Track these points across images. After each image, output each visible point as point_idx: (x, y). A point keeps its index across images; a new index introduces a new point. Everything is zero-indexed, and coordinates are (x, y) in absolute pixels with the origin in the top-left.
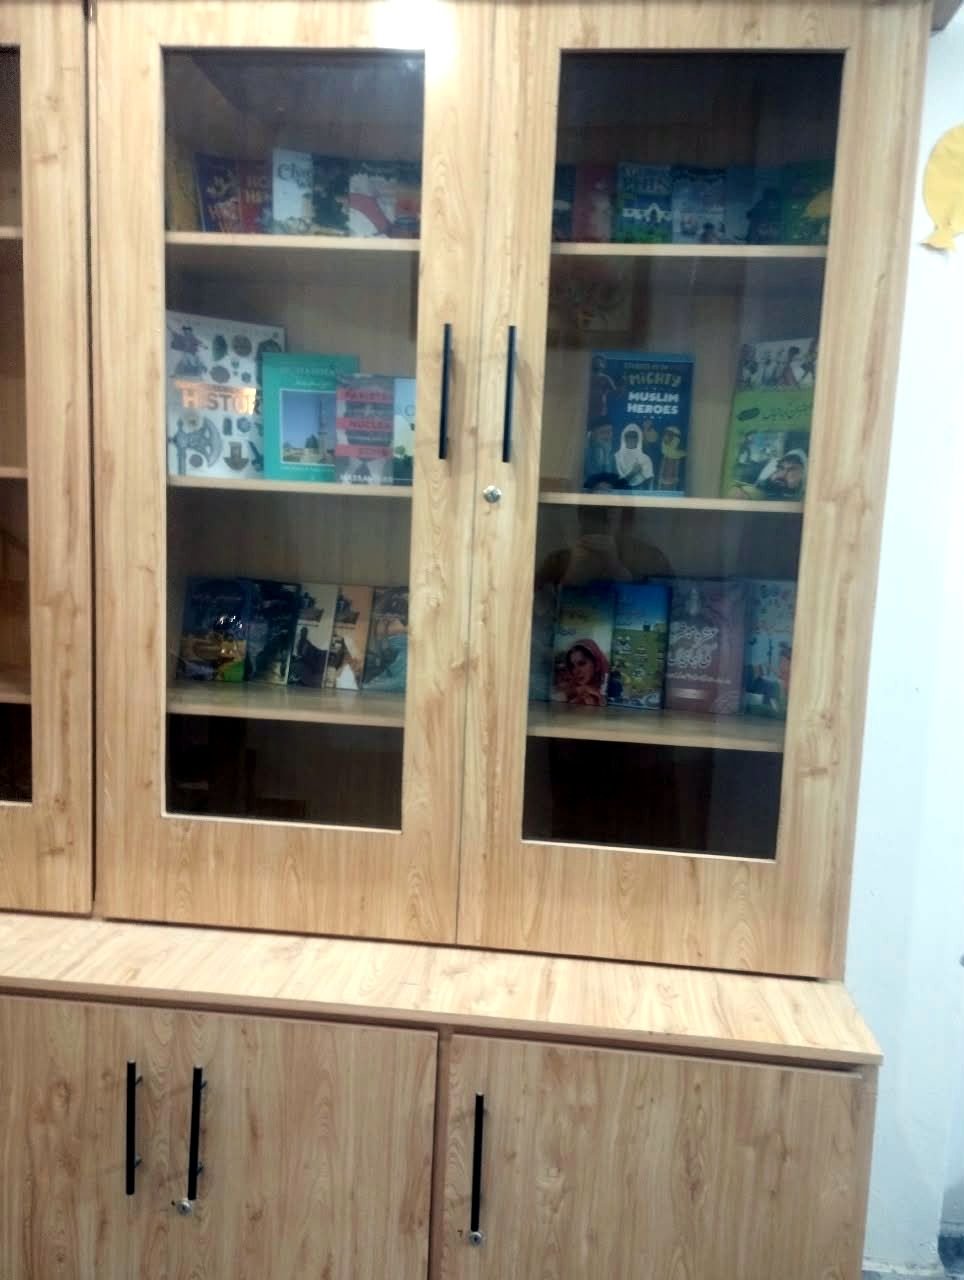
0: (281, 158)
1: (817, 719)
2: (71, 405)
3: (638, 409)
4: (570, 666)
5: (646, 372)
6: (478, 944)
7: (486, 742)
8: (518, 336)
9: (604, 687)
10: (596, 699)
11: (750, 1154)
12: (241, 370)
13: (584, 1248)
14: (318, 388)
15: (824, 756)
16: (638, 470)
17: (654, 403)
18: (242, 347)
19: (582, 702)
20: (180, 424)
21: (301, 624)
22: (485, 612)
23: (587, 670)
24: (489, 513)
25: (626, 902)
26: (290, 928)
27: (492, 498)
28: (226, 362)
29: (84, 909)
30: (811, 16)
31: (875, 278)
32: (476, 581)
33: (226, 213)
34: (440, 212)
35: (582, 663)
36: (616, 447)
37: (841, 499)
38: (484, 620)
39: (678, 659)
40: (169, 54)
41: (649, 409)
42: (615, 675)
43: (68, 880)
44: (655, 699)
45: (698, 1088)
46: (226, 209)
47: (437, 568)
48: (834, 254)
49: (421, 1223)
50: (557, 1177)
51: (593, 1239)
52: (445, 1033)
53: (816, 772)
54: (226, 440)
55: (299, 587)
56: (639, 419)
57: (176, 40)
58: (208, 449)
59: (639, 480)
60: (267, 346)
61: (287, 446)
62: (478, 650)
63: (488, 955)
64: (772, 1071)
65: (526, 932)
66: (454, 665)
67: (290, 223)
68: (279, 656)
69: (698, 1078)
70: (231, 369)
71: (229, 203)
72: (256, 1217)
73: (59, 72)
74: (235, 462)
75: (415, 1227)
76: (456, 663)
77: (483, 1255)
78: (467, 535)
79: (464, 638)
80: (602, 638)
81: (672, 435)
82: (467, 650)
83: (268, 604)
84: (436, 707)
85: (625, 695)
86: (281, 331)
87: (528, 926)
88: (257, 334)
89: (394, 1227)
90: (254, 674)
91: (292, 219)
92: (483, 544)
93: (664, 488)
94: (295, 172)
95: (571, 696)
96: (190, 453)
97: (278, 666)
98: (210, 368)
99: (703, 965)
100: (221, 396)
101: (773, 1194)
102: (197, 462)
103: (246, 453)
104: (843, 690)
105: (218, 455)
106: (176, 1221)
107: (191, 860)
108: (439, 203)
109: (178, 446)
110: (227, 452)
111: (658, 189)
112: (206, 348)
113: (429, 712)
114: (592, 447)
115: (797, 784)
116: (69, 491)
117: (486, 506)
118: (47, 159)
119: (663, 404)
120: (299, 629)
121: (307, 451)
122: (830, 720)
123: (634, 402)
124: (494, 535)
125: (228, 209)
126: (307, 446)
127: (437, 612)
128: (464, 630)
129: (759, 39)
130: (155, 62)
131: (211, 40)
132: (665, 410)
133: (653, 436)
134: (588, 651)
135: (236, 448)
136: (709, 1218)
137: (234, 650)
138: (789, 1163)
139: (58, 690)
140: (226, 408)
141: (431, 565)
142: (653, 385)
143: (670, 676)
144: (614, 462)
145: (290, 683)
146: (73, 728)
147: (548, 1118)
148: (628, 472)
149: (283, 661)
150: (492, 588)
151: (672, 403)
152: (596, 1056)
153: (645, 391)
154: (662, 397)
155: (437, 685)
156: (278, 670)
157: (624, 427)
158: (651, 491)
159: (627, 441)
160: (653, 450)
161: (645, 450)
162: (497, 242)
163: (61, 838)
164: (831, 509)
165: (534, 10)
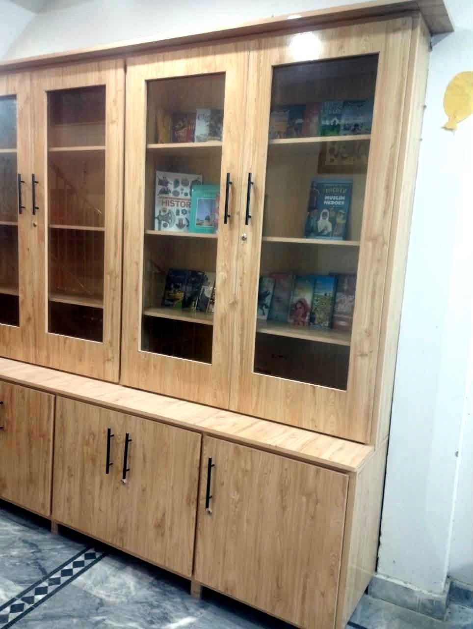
0: (199, 112)
1: (364, 333)
2: (117, 205)
3: (328, 203)
4: (296, 309)
5: (332, 187)
6: (236, 411)
7: (240, 332)
8: (253, 176)
9: (307, 318)
10: (304, 323)
11: (304, 499)
12: (184, 191)
13: (245, 524)
14: (211, 197)
15: (366, 348)
16: (326, 228)
17: (335, 200)
18: (185, 183)
19: (299, 324)
20: (160, 212)
21: (203, 287)
22: (241, 283)
23: (302, 311)
24: (243, 244)
25: (288, 401)
26: (176, 396)
27: (244, 239)
28: (178, 189)
29: (116, 381)
30: (366, 40)
31: (390, 147)
32: (238, 270)
33: (181, 134)
34: (229, 131)
35: (300, 308)
36: (318, 219)
37: (374, 240)
38: (241, 285)
39: (339, 308)
40: (148, 82)
41: (333, 203)
42: (312, 314)
43: (112, 371)
44: (327, 324)
45: (286, 470)
46: (182, 133)
47: (225, 265)
48: (373, 137)
49: (193, 503)
50: (237, 495)
51: (248, 521)
52: (204, 435)
53: (363, 355)
54: (177, 218)
55: (204, 274)
56: (328, 207)
57: (150, 77)
58: (170, 221)
59: (326, 232)
60: (195, 182)
61: (198, 220)
62: (239, 297)
63: (239, 415)
64: (313, 467)
65: (253, 408)
66: (230, 302)
67: (201, 136)
68: (194, 299)
69: (286, 466)
70: (180, 192)
71: (183, 130)
72: (144, 490)
73: (116, 92)
74: (180, 226)
75: (191, 504)
76: (231, 301)
77: (212, 519)
78: (235, 253)
79: (233, 293)
80: (308, 298)
81: (341, 213)
82: (235, 298)
83: (193, 279)
84: (224, 319)
85: (316, 322)
86: (201, 177)
87: (254, 406)
88: (191, 178)
89: (184, 502)
90: (186, 305)
91: (202, 134)
92: (241, 256)
93: (335, 236)
94: (204, 117)
95: (295, 321)
96: (163, 222)
97: (194, 302)
98: (172, 192)
99: (316, 430)
100: (176, 201)
101: (312, 518)
102: (165, 226)
103: (184, 222)
104: (374, 321)
105: (174, 223)
106: (122, 486)
107: (146, 368)
108: (229, 127)
109: (159, 220)
110: (177, 222)
111: (337, 111)
112: (171, 184)
113: (222, 320)
114: (309, 218)
115: (355, 360)
116: (116, 236)
117: (243, 242)
118: (113, 122)
119: (338, 201)
120: (202, 289)
121: (205, 221)
122: (369, 333)
123: (327, 200)
124: (245, 253)
125: (183, 133)
126: (206, 219)
127: (225, 282)
128: (234, 290)
129: (344, 52)
130: (143, 86)
131: (160, 76)
132: (339, 203)
133: (333, 214)
134: (302, 302)
135: (181, 220)
136: (289, 521)
137: (180, 295)
138: (319, 506)
139: (111, 304)
140: (177, 205)
141: (223, 264)
142: (335, 193)
143: (336, 315)
144: (317, 224)
145: (197, 309)
146: (114, 317)
147: (235, 472)
148: (322, 229)
149: (195, 301)
150: (244, 273)
151: (342, 200)
152: (252, 451)
153: (331, 195)
154: (338, 197)
155: (225, 310)
156: (193, 305)
157: (322, 210)
158: (330, 237)
159: (323, 216)
160: (333, 221)
161: (330, 220)
162: (249, 140)
163: (110, 355)
164: (370, 244)
165: (262, 52)
